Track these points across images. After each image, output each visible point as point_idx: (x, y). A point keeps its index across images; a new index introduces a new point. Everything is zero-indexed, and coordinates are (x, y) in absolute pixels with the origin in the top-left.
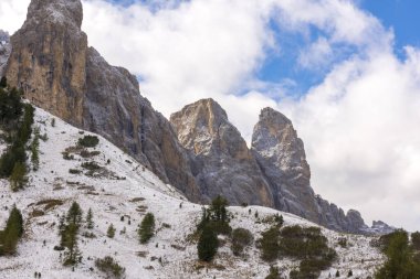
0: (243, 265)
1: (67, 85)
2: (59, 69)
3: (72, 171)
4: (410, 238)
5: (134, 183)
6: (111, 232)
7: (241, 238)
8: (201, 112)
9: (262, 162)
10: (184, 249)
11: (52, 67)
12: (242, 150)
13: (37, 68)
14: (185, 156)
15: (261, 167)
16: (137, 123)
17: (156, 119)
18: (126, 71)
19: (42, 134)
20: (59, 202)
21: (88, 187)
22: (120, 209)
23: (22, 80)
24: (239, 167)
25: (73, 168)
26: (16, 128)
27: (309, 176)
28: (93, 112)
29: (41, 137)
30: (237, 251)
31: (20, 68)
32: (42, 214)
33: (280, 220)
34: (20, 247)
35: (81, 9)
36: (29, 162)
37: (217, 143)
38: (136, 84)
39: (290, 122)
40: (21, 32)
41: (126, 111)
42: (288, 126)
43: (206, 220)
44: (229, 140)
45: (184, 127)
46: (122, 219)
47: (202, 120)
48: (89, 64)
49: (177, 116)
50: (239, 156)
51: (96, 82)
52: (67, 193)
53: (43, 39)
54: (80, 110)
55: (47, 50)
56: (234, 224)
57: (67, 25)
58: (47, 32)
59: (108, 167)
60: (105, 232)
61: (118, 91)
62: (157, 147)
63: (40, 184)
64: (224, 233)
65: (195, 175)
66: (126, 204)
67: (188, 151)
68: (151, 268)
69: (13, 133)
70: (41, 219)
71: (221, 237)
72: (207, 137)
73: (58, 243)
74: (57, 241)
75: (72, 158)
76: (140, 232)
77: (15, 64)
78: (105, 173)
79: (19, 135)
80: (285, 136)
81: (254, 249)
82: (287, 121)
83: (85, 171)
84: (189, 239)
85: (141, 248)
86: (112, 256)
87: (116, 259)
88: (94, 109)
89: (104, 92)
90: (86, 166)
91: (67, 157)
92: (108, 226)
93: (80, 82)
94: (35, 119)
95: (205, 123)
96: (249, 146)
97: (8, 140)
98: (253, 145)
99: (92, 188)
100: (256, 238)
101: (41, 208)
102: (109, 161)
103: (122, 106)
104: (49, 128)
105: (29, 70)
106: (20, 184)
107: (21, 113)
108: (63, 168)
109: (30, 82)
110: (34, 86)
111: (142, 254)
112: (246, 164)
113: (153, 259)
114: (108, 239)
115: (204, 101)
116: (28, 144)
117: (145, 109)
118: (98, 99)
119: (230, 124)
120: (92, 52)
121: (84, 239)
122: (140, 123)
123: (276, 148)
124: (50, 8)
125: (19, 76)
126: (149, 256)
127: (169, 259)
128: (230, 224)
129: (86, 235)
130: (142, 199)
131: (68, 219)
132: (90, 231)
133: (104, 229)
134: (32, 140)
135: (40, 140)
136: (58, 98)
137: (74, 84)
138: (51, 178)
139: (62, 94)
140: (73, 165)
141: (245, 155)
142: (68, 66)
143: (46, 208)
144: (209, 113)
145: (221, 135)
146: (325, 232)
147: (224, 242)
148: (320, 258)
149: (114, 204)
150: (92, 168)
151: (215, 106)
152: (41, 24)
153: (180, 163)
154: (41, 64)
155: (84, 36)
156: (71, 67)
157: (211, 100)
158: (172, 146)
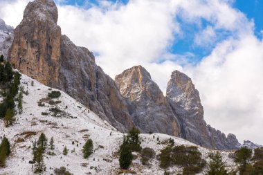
0: (148, 171)
1: (48, 59)
2: (43, 49)
3: (43, 114)
4: (253, 152)
5: (82, 120)
6: (65, 152)
7: (148, 154)
8: (134, 74)
9: (173, 105)
10: (111, 161)
11: (39, 48)
12: (160, 98)
13: (30, 49)
14: (124, 102)
15: (172, 108)
16: (94, 82)
17: (105, 79)
18: (87, 49)
19: (25, 90)
20: (34, 133)
21: (53, 124)
22: (72, 137)
23: (21, 56)
24: (158, 108)
25: (44, 111)
26: (9, 87)
27: (203, 113)
28: (66, 76)
29: (24, 92)
30: (144, 162)
31: (19, 49)
32: (23, 141)
33: (172, 142)
34: (8, 162)
35: (57, 12)
36: (16, 108)
37: (144, 94)
38: (93, 58)
39: (190, 79)
40: (20, 27)
41: (86, 75)
42: (189, 82)
43: (125, 143)
44: (152, 92)
45: (124, 84)
46: (73, 143)
47: (135, 79)
48: (62, 46)
49: (119, 77)
50: (159, 101)
51: (68, 56)
52: (39, 127)
53: (33, 31)
54: (57, 75)
55: (36, 38)
56: (143, 145)
57: (48, 21)
58: (35, 26)
59: (66, 111)
60: (62, 151)
61: (81, 62)
62: (107, 97)
63: (23, 122)
64: (137, 151)
65: (131, 113)
66: (77, 133)
67: (126, 99)
68: (90, 173)
69: (7, 91)
70: (22, 144)
71: (134, 153)
72: (138, 90)
73: (31, 159)
74: (31, 158)
75: (44, 105)
76: (84, 151)
77: (16, 47)
78: (64, 115)
79: (11, 91)
80: (187, 88)
81: (156, 160)
82: (188, 79)
83: (52, 113)
84: (115, 155)
85: (84, 161)
86: (65, 166)
87: (68, 168)
88: (67, 73)
89: (73, 63)
90: (52, 110)
91: (40, 105)
92: (63, 147)
93: (57, 57)
94: (21, 81)
95: (137, 81)
96: (165, 95)
97: (4, 95)
98: (167, 94)
99: (56, 124)
100: (157, 154)
101: (23, 137)
102: (67, 107)
103: (84, 71)
104: (30, 86)
105: (25, 50)
106: (10, 122)
107: (12, 78)
108: (37, 111)
109: (26, 58)
110: (28, 60)
111: (84, 165)
112: (163, 106)
113: (91, 168)
114: (63, 156)
115: (136, 67)
116: (16, 97)
117: (99, 73)
118: (69, 67)
119: (152, 82)
120: (64, 38)
121: (49, 156)
122: (95, 82)
123: (182, 96)
124: (37, 11)
125: (19, 54)
126: (89, 166)
127: (102, 168)
128: (141, 145)
129: (49, 154)
130: (87, 130)
131: (38, 144)
132: (52, 151)
133: (61, 150)
134: (18, 95)
135: (24, 95)
136: (43, 67)
137: (53, 58)
138: (30, 118)
139: (46, 65)
140: (44, 109)
141: (162, 101)
142: (49, 47)
143: (26, 137)
144: (139, 74)
145: (147, 88)
146: (200, 149)
147: (136, 157)
148: (196, 166)
149: (69, 134)
150: (56, 112)
151: (143, 70)
152: (31, 22)
153: (121, 107)
154: (32, 46)
155: (59, 28)
156: (51, 47)
157: (141, 66)
158: (116, 96)
